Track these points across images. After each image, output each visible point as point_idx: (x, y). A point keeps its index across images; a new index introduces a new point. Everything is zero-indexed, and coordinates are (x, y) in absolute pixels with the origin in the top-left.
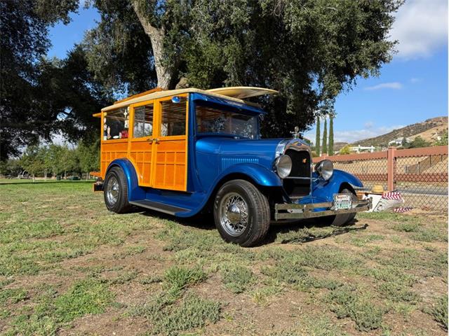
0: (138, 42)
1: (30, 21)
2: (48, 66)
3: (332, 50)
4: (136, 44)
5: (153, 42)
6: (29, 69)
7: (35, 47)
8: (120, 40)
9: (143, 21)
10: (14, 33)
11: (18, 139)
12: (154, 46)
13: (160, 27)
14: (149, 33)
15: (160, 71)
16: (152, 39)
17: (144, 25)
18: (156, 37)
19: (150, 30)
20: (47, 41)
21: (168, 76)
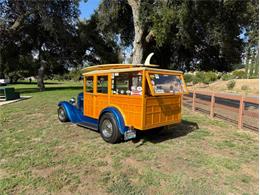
4: (124, 11)
5: (133, 10)
7: (73, 15)
12: (134, 13)
14: (131, 4)
15: (137, 28)
20: (79, 10)
21: (141, 32)
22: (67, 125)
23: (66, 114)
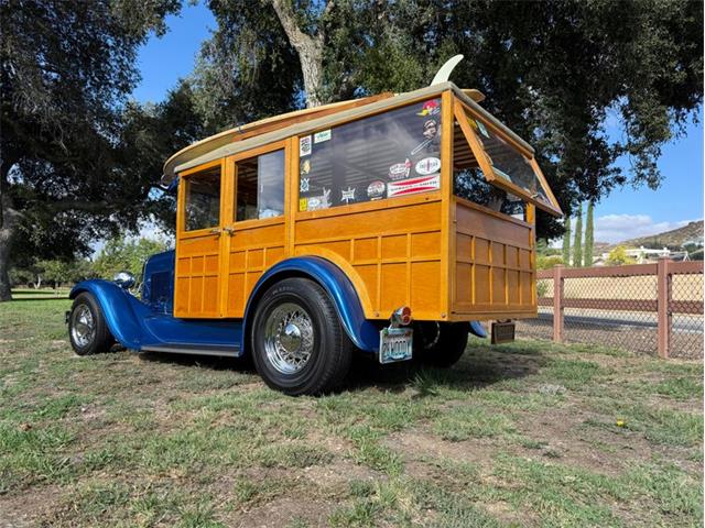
0: (277, 62)
1: (110, 43)
2: (135, 111)
3: (659, 50)
4: (274, 66)
5: (303, 60)
6: (108, 118)
7: (116, 83)
8: (248, 58)
9: (288, 23)
10: (86, 61)
11: (90, 229)
12: (305, 68)
13: (316, 34)
14: (297, 45)
16: (302, 55)
17: (288, 31)
18: (308, 50)
19: (298, 40)
20: (135, 71)
22: (102, 360)
23: (100, 324)
